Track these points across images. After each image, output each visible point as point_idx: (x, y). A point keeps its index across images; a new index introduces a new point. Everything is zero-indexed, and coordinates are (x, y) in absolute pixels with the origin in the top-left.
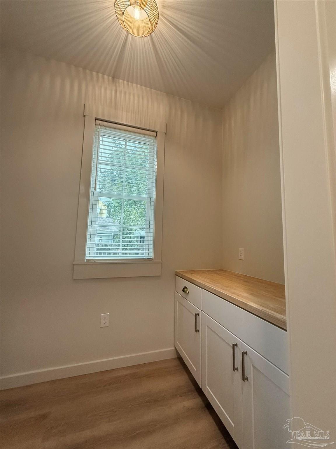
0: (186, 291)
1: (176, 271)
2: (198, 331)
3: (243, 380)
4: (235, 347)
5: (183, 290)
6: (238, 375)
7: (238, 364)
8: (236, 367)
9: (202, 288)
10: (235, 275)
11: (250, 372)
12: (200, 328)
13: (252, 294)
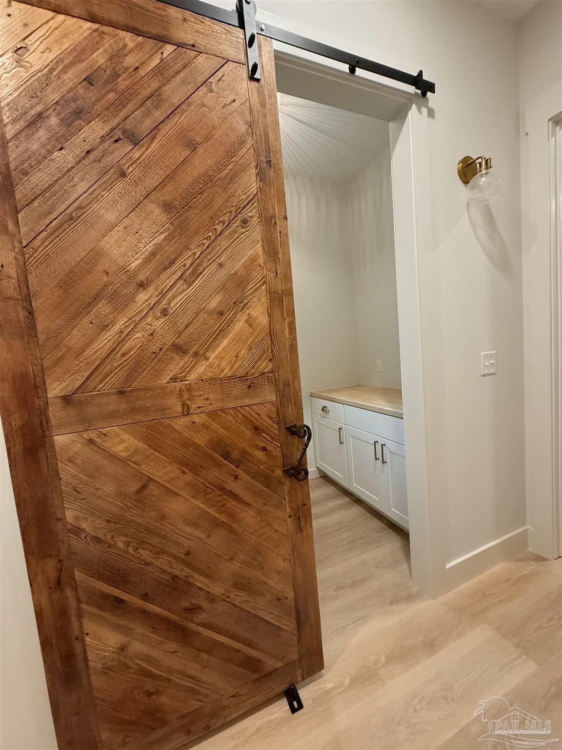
0: (326, 410)
1: (311, 393)
2: (342, 443)
3: (383, 463)
4: (376, 443)
5: (323, 410)
6: (380, 462)
7: (379, 455)
8: (377, 457)
9: (343, 404)
10: (373, 389)
11: (387, 457)
12: (344, 439)
13: (388, 402)
